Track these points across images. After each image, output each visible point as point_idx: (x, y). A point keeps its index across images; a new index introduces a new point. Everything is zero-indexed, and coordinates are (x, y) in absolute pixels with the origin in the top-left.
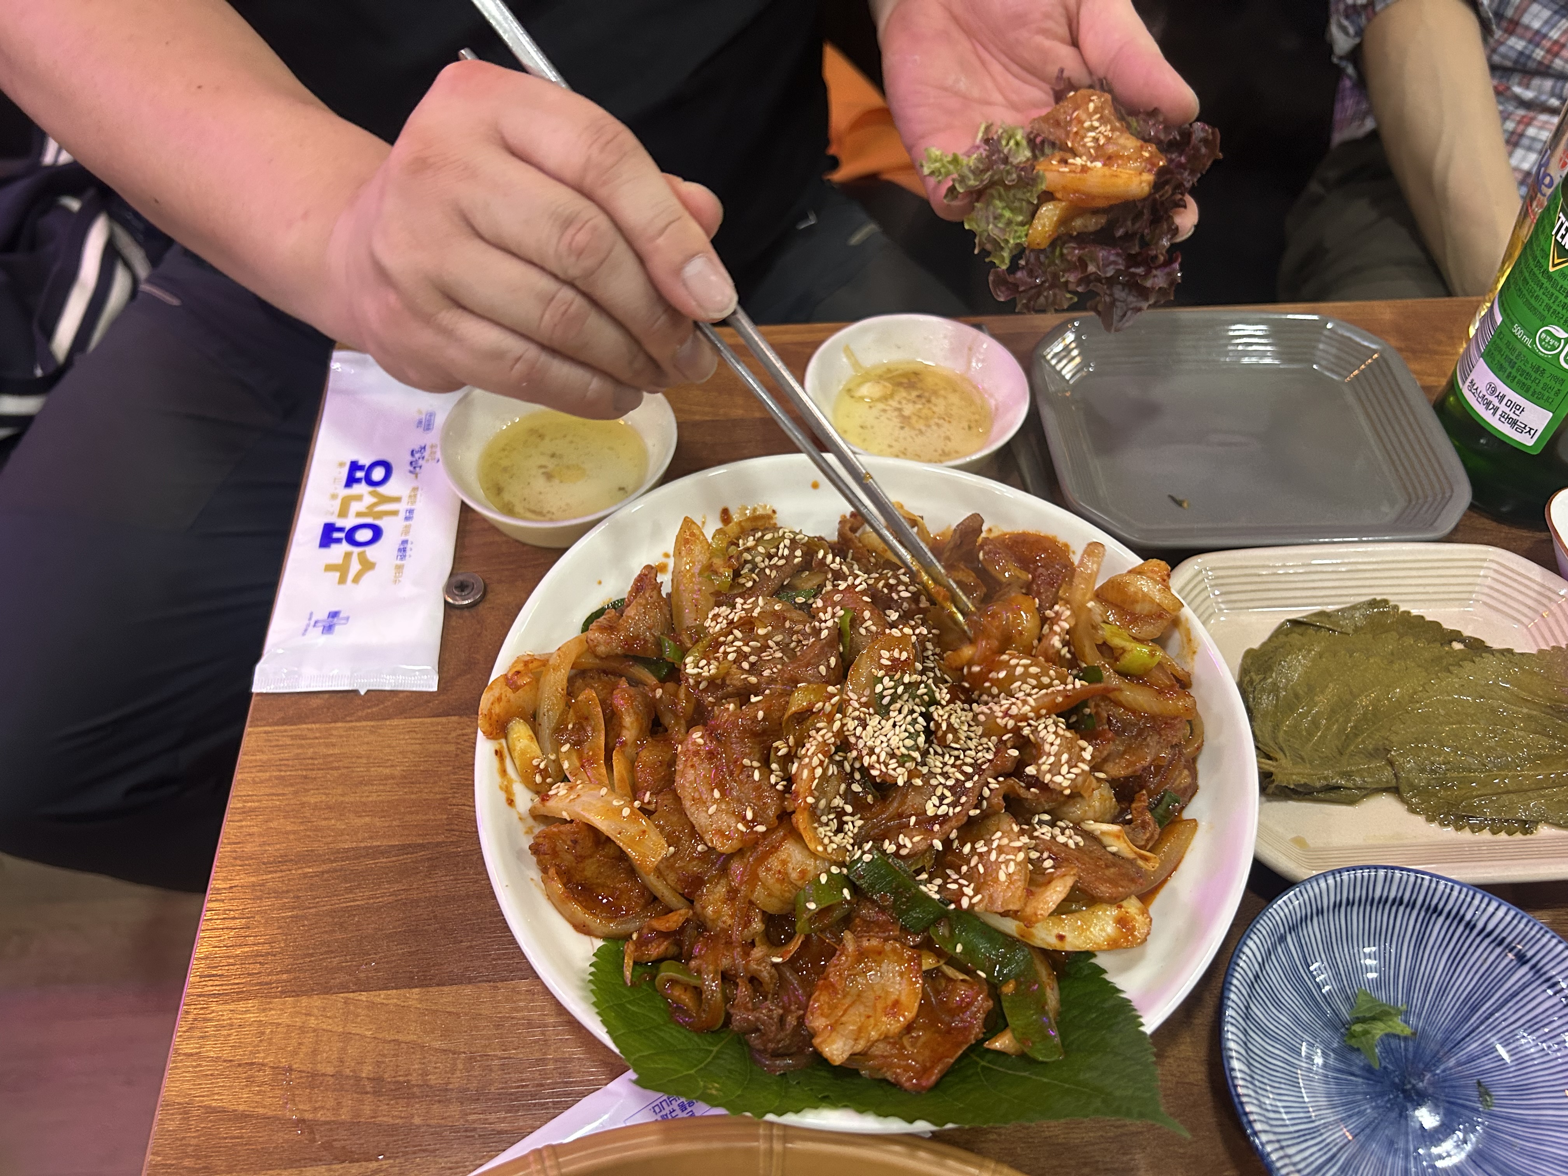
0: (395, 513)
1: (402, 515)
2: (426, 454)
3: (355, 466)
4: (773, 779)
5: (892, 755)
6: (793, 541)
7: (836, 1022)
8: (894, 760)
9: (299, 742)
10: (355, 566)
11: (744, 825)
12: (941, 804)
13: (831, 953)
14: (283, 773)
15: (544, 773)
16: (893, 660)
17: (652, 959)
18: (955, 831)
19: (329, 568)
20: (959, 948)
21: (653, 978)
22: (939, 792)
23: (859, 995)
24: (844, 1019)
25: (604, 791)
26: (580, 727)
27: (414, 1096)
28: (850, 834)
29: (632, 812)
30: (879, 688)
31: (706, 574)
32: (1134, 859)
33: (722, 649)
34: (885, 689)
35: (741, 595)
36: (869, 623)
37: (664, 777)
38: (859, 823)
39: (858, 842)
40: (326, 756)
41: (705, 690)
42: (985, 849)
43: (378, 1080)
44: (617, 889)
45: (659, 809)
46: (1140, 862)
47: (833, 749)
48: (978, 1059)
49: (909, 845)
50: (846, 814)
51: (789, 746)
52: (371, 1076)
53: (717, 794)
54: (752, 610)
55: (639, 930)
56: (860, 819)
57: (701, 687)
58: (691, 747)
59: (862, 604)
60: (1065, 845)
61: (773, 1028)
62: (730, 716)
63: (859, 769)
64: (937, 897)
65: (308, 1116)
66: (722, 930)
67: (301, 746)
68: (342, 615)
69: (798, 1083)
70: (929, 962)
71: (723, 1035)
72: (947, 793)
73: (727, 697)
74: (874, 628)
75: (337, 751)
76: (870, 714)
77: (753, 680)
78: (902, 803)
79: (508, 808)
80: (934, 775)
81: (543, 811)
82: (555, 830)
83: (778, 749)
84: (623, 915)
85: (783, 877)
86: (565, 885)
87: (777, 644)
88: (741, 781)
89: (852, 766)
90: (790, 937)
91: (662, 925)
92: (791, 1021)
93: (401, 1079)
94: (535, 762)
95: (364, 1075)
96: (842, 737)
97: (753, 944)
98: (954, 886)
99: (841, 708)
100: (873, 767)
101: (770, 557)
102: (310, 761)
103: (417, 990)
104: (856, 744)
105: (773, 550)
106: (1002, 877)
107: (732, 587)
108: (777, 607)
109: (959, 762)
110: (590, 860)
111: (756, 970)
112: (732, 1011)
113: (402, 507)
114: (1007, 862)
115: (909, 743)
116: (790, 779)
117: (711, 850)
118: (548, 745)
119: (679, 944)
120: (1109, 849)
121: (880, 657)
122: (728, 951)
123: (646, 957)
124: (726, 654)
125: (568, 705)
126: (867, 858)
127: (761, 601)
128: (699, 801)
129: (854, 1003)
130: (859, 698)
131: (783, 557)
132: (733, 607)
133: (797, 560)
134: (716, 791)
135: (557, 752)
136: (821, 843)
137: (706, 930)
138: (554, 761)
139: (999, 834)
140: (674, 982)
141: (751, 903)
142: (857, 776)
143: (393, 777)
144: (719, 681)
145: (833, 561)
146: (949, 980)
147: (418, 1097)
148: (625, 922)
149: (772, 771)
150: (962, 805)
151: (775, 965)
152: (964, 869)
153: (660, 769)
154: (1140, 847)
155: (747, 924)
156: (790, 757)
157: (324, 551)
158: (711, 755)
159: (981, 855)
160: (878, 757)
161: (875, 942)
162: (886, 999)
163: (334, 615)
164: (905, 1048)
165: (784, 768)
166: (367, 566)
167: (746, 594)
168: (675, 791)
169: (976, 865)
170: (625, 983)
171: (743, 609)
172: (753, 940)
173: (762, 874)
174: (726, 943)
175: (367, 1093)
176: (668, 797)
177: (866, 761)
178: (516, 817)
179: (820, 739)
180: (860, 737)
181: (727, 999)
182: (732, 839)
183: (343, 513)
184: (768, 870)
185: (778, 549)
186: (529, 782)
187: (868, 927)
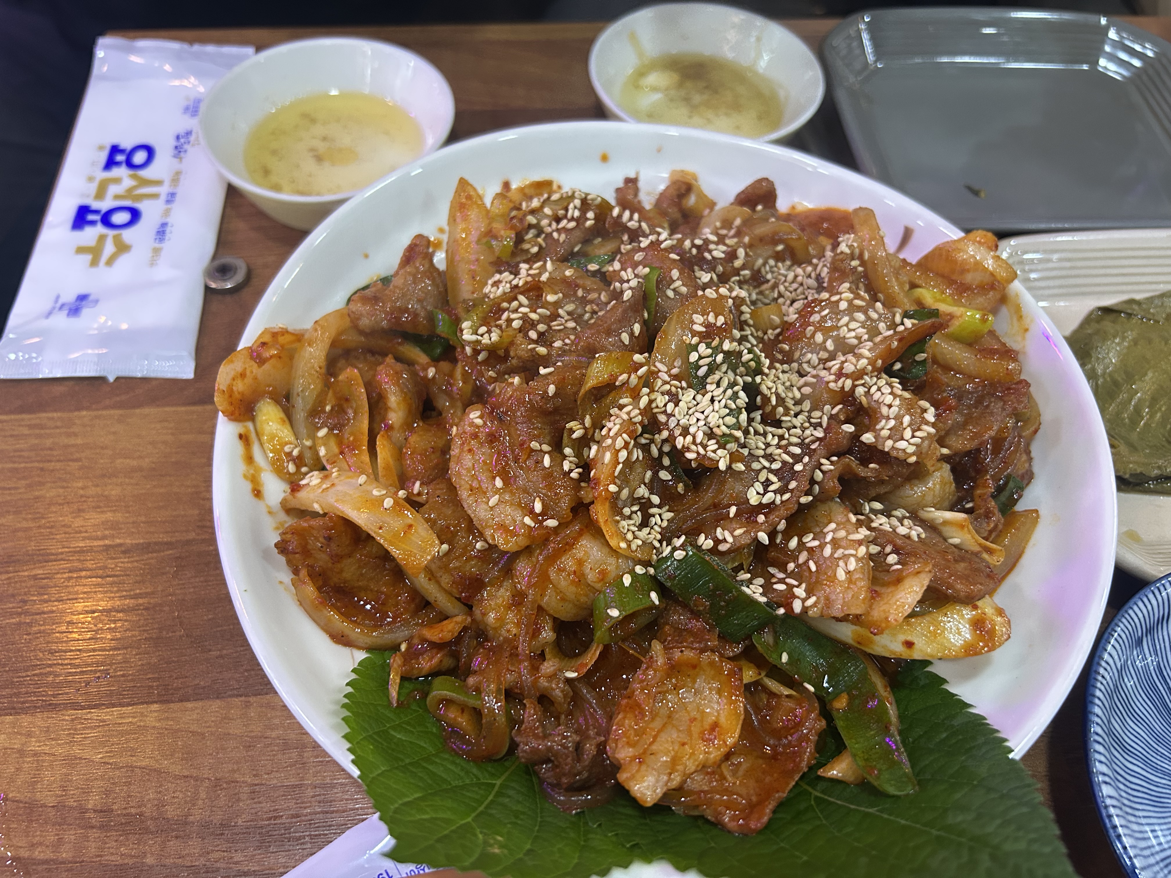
0: (155, 196)
1: (163, 198)
2: (192, 138)
3: (115, 150)
4: (566, 466)
5: (710, 435)
6: (584, 201)
7: (645, 752)
8: (713, 441)
9: (37, 431)
10: (109, 248)
11: (532, 519)
12: (766, 492)
13: (634, 665)
14: (16, 465)
15: (299, 461)
16: (708, 325)
17: (424, 673)
18: (783, 521)
19: (81, 250)
20: (785, 658)
21: (425, 695)
22: (762, 477)
23: (669, 717)
24: (654, 747)
25: (362, 479)
26: (340, 410)
27: (147, 831)
28: (656, 528)
29: (396, 503)
30: (693, 357)
31: (485, 240)
32: (979, 552)
33: (505, 316)
34: (701, 358)
35: (526, 261)
36: (678, 283)
37: (437, 465)
38: (670, 515)
39: (667, 537)
40: (67, 446)
41: (485, 362)
42: (816, 543)
43: (105, 811)
44: (382, 593)
45: (431, 500)
46: (985, 556)
47: (640, 429)
48: (810, 789)
49: (730, 539)
50: (652, 506)
51: (585, 428)
52: (99, 808)
53: (499, 483)
54: (540, 274)
55: (409, 640)
56: (668, 511)
57: (480, 358)
58: (468, 429)
59: (668, 263)
60: (908, 537)
61: (569, 760)
62: (514, 391)
63: (668, 454)
64: (763, 600)
65: (24, 853)
66: (506, 640)
67: (39, 436)
68: (91, 298)
69: (600, 825)
70: (749, 675)
71: (507, 764)
72: (773, 478)
73: (512, 372)
74: (684, 290)
75: (79, 441)
76: (682, 388)
77: (542, 350)
78: (720, 491)
79: (254, 500)
80: (757, 458)
81: (294, 503)
82: (305, 525)
83: (572, 431)
84: (389, 623)
85: (579, 578)
86: (319, 589)
87: (569, 313)
88: (529, 468)
89: (660, 450)
90: (585, 647)
91: (435, 634)
92: (590, 748)
93: (133, 811)
94: (287, 449)
95: (90, 807)
96: (649, 415)
97: (542, 656)
98: (781, 587)
99: (648, 381)
100: (688, 450)
101: (558, 220)
102: (49, 452)
103: (155, 707)
104: (666, 424)
105: (561, 212)
106: (841, 575)
107: (513, 254)
108: (568, 273)
109: (784, 442)
110: (350, 560)
111: (546, 689)
112: (518, 739)
113: (163, 190)
114: (845, 558)
115: (730, 420)
116: (586, 466)
117: (492, 548)
118: (303, 430)
119: (455, 655)
120: (951, 541)
121: (693, 322)
122: (513, 665)
123: (415, 672)
124: (509, 321)
125: (327, 385)
126: (679, 555)
127: (549, 265)
128: (477, 491)
129: (664, 726)
130: (669, 370)
131: (573, 219)
132: (516, 273)
133: (589, 223)
134: (498, 479)
135: (312, 436)
136: (625, 539)
137: (487, 640)
138: (310, 448)
139: (833, 526)
140: (448, 702)
141: (540, 609)
142: (666, 462)
143: (140, 469)
144: (501, 353)
145: (631, 219)
146: (772, 695)
147: (152, 833)
148: (391, 631)
149: (565, 457)
150: (792, 491)
151: (568, 681)
152: (791, 566)
153: (433, 456)
154: (986, 539)
155: (536, 633)
156: (585, 441)
157: (78, 234)
158: (492, 438)
159: (811, 550)
160: (694, 437)
161: (689, 654)
162: (702, 721)
163: (82, 298)
164: (725, 778)
165: (578, 454)
166: (122, 248)
167: (531, 260)
168: (450, 479)
169: (807, 562)
170: (390, 703)
171: (529, 275)
172: (543, 651)
173: (553, 575)
174: (511, 655)
175: (92, 827)
176: (441, 486)
177: (680, 442)
178: (264, 510)
179: (625, 417)
180: (672, 415)
181: (514, 722)
182: (518, 536)
183: (100, 194)
184: (561, 570)
185: (567, 210)
186: (279, 471)
187: (680, 635)
